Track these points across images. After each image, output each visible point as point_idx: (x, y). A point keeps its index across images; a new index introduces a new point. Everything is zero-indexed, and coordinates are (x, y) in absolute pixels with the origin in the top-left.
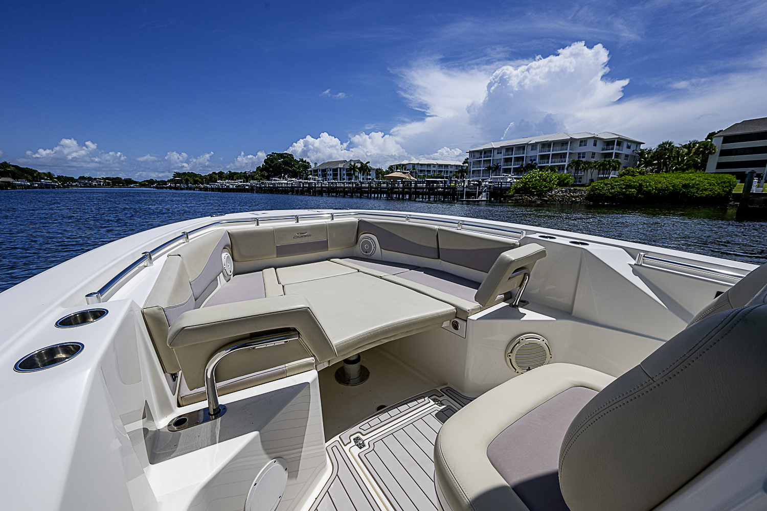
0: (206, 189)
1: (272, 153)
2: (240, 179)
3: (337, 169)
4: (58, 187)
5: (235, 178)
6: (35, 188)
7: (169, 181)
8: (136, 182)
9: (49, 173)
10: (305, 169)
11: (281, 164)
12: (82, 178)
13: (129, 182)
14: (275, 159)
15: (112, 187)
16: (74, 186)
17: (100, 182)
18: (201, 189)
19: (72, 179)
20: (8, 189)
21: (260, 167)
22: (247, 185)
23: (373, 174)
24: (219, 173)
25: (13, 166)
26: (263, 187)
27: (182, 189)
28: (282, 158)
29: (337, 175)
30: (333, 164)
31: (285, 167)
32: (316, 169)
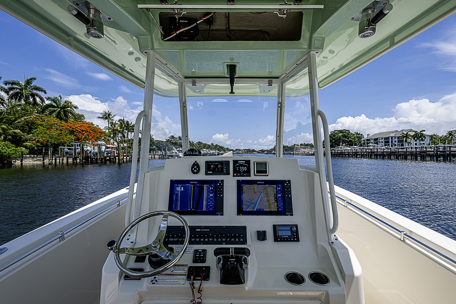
0: (294, 154)
1: (335, 130)
3: (389, 137)
10: (359, 139)
11: (340, 137)
13: (253, 151)
14: (336, 134)
15: (247, 154)
18: (290, 154)
23: (427, 141)
28: (341, 133)
29: (388, 142)
30: (384, 134)
31: (344, 139)
32: (369, 138)
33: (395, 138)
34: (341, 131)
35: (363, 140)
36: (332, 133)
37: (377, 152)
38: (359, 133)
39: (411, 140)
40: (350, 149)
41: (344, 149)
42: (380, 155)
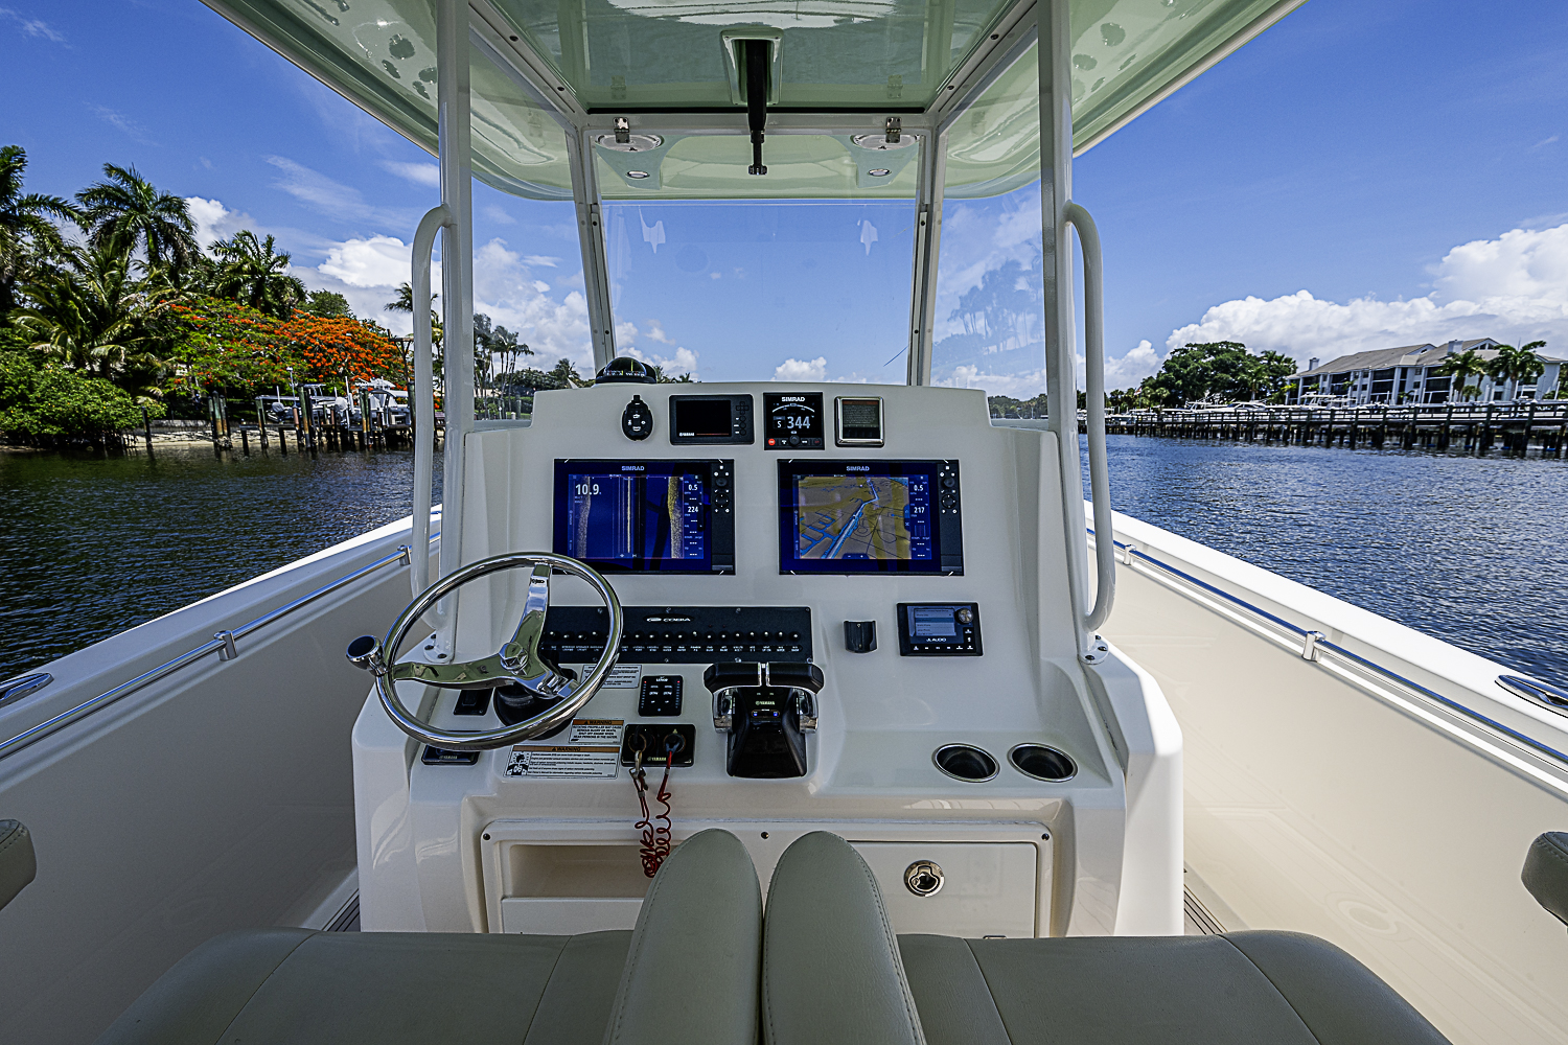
1: (1187, 345)
3: (1393, 369)
10: (1275, 377)
28: (1211, 354)
29: (1389, 387)
30: (1376, 357)
31: (1219, 375)
32: (1312, 374)
33: (1418, 370)
34: (1211, 349)
35: (1292, 381)
36: (1177, 354)
37: (1331, 422)
38: (1278, 354)
39: (1481, 379)
40: (1232, 410)
41: (1210, 410)
42: (1342, 433)
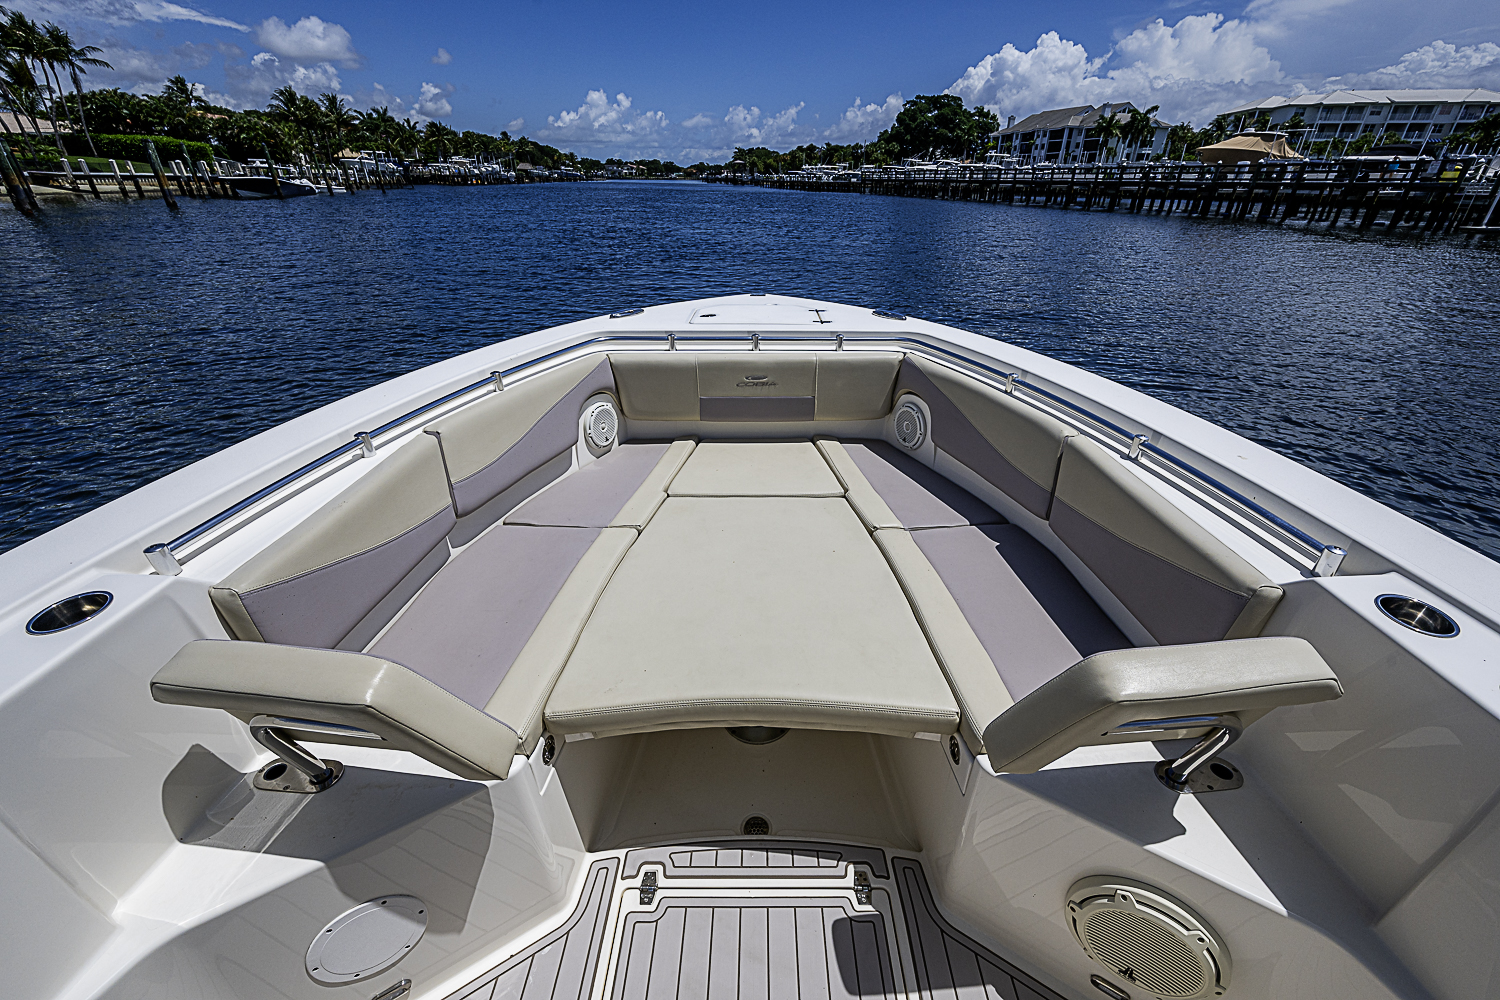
0: (781, 184)
1: (918, 97)
2: (845, 161)
3: (1063, 130)
4: (581, 178)
5: (835, 159)
6: (555, 180)
7: (727, 167)
8: (679, 169)
9: (572, 154)
10: (983, 134)
11: (930, 124)
12: (610, 162)
13: (670, 168)
14: (921, 112)
15: (647, 178)
16: (599, 176)
17: (632, 168)
18: (773, 184)
19: (596, 164)
20: (524, 183)
21: (887, 131)
22: (855, 176)
23: (1160, 141)
24: (808, 148)
25: (533, 143)
26: (885, 180)
27: (743, 183)
28: (936, 108)
29: (1059, 146)
30: (1053, 117)
31: (941, 130)
32: (1010, 132)
33: (1079, 130)
35: (994, 138)
36: (908, 106)
38: (986, 110)
39: (1117, 141)
40: (936, 167)
42: (1022, 193)
